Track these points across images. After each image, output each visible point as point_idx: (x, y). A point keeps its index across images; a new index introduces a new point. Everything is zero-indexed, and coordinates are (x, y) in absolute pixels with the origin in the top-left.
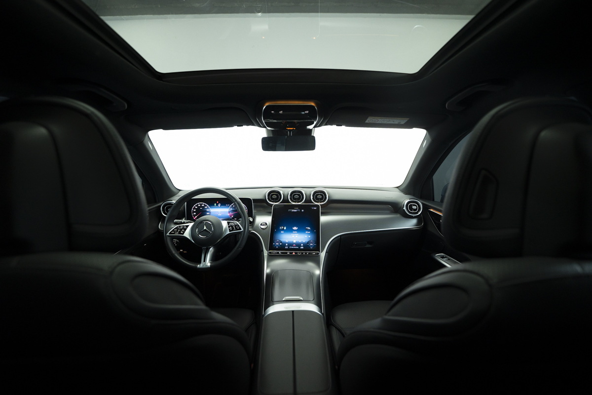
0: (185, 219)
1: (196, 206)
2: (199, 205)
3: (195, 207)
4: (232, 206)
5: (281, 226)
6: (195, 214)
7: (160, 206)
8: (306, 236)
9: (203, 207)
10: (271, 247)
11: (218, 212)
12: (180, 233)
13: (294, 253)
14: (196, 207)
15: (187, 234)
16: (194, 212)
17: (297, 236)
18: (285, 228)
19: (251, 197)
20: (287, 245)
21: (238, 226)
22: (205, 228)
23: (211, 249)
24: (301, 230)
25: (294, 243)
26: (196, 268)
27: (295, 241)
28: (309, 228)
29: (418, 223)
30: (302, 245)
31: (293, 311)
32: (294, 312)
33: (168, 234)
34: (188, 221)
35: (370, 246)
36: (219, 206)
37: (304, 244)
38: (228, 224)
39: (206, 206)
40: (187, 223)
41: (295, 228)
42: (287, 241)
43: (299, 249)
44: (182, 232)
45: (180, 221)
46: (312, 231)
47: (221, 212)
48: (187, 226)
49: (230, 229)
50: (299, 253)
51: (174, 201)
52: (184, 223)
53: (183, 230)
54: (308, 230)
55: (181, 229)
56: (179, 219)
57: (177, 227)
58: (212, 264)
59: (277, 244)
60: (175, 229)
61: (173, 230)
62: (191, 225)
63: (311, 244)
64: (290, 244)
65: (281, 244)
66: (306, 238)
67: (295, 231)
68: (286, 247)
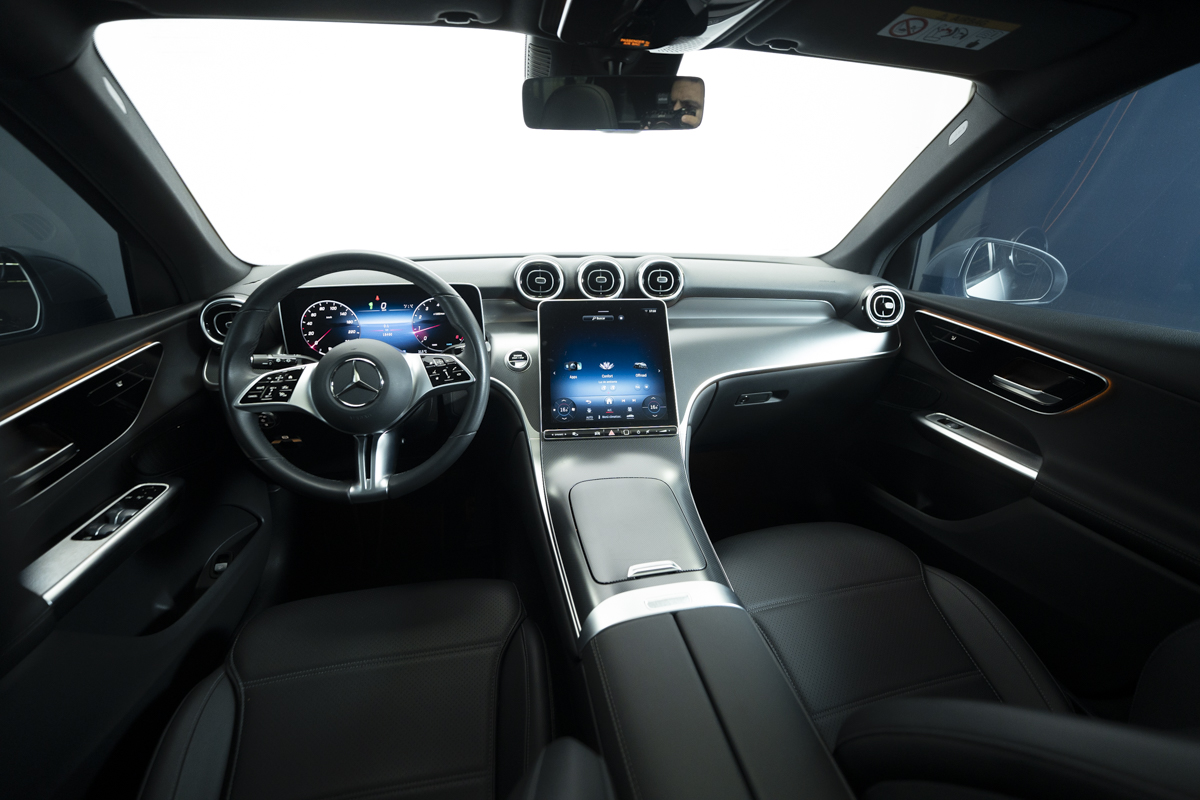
0: (283, 352)
1: (313, 310)
2: (322, 309)
3: (308, 314)
4: (423, 308)
5: (569, 362)
6: (311, 333)
7: (196, 315)
8: (638, 387)
9: (335, 314)
10: (549, 422)
11: (381, 327)
12: (276, 397)
13: (612, 433)
14: (313, 315)
15: (300, 397)
16: (307, 329)
17: (613, 387)
18: (579, 367)
19: (476, 283)
20: (589, 411)
21: (459, 367)
22: (357, 378)
23: (383, 440)
24: (623, 369)
25: (609, 406)
26: (345, 495)
27: (609, 401)
28: (643, 364)
29: (890, 344)
30: (630, 409)
31: (675, 614)
32: (679, 615)
33: (238, 402)
34: (294, 357)
35: (776, 400)
36: (384, 309)
37: (633, 406)
38: (426, 364)
39: (343, 309)
40: (293, 363)
41: (606, 366)
42: (589, 401)
43: (624, 422)
44: (282, 394)
45: (270, 357)
46: (649, 370)
47: (391, 326)
48: (298, 374)
49: (432, 379)
50: (626, 431)
51: (240, 295)
52: (283, 364)
53: (285, 387)
54: (642, 370)
55: (279, 386)
56: (267, 352)
57: (265, 379)
58: (394, 484)
59: (564, 410)
60: (257, 385)
61: (254, 388)
62: (309, 369)
63: (654, 407)
64: (600, 409)
65: (573, 409)
66: (637, 390)
67: (607, 372)
68: (590, 418)
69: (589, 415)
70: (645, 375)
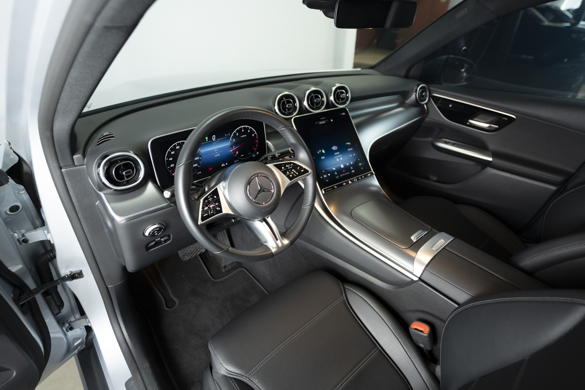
1: (172, 150)
4: (235, 134)
5: (318, 150)
6: (172, 165)
8: (351, 156)
12: (216, 211)
13: (350, 182)
14: (172, 153)
16: (169, 163)
17: (341, 159)
18: (323, 151)
20: (336, 173)
24: (342, 148)
25: (343, 169)
27: (342, 166)
28: (349, 143)
30: (352, 168)
33: (200, 222)
36: (214, 140)
37: (352, 166)
41: (334, 148)
42: (334, 169)
43: (352, 175)
44: (217, 208)
46: (352, 146)
47: (219, 150)
50: (355, 179)
53: (217, 204)
54: (350, 147)
59: (325, 176)
63: (360, 164)
64: (340, 171)
65: (329, 175)
66: (351, 157)
67: (336, 151)
68: (337, 177)
69: (337, 175)
70: (352, 149)
